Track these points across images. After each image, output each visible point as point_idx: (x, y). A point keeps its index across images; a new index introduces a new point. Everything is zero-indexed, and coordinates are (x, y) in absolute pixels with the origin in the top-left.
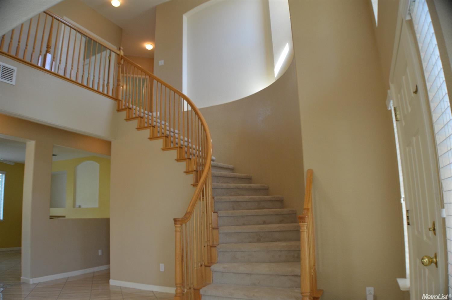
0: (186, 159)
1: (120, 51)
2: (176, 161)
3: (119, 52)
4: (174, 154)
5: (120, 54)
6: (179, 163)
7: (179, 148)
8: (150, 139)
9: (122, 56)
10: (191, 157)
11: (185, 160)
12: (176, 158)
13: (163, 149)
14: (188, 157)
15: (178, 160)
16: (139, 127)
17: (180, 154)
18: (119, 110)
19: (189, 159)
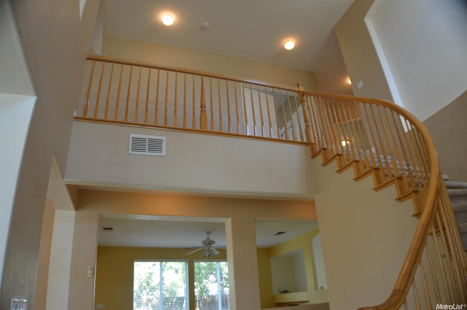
0: (411, 194)
1: (298, 87)
2: (398, 202)
3: (298, 89)
4: (392, 191)
5: (299, 90)
6: (402, 203)
7: (396, 180)
8: (356, 179)
9: (302, 92)
10: (418, 189)
11: (410, 196)
12: (396, 196)
13: (376, 189)
14: (415, 190)
15: (400, 199)
16: (339, 168)
17: (401, 189)
18: (314, 155)
19: (417, 192)
